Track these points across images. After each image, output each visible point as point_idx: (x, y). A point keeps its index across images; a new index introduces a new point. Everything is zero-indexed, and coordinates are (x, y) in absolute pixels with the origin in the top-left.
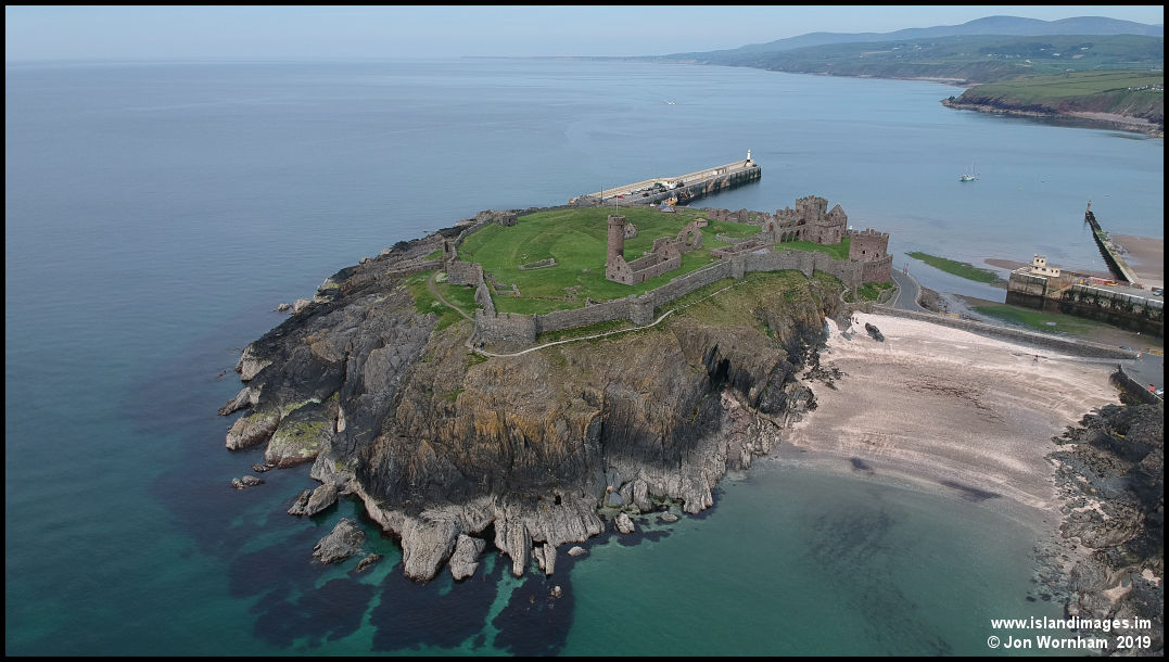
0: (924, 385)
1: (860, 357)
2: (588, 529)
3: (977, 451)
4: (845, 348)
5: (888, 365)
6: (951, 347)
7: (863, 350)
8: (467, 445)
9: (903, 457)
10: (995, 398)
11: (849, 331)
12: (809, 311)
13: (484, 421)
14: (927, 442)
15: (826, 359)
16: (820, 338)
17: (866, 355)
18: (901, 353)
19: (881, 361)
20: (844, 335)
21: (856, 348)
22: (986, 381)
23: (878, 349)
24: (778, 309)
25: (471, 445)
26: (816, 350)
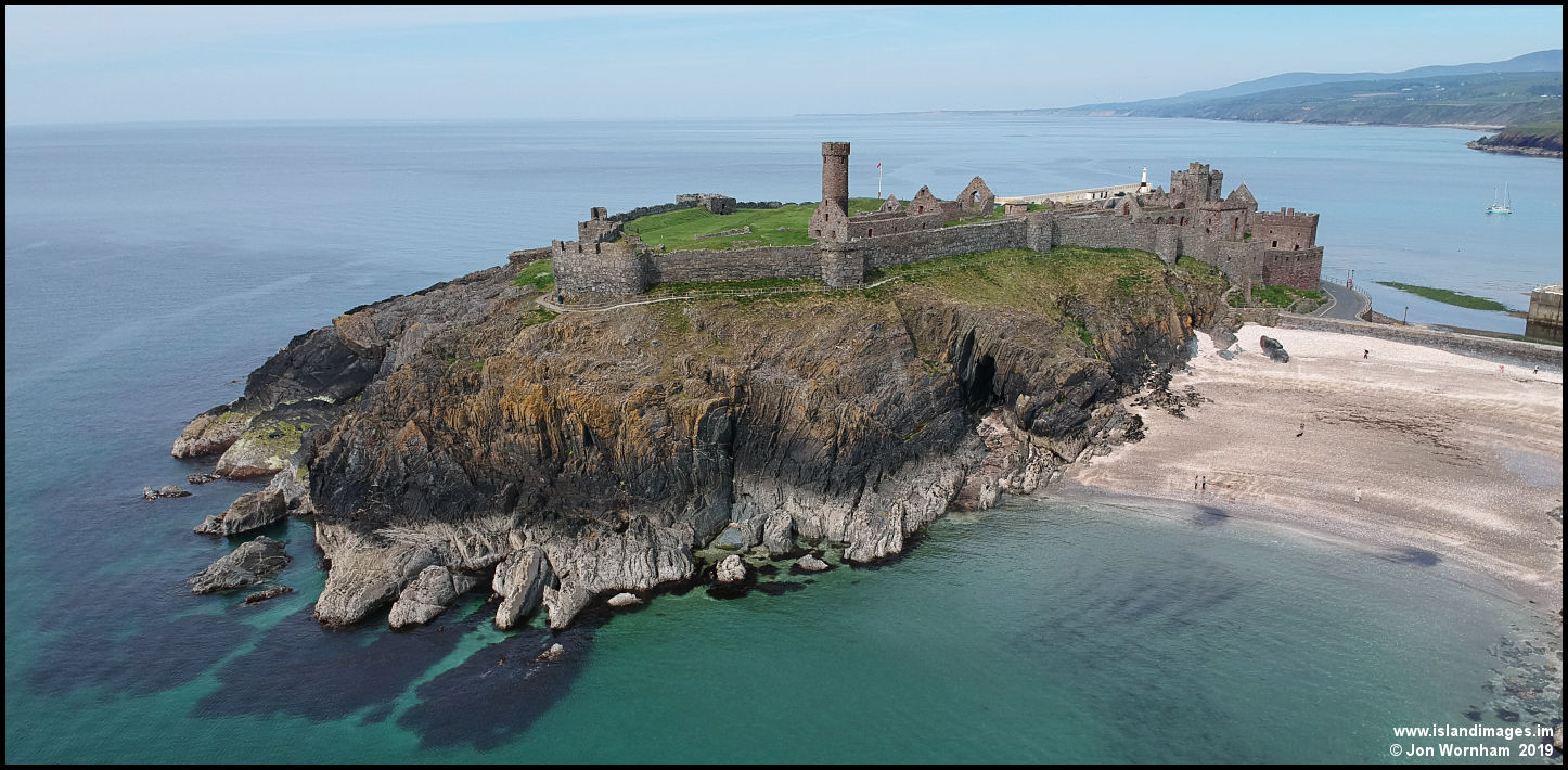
0: (1345, 416)
1: (1242, 381)
2: (660, 571)
3: (1420, 501)
4: (1219, 369)
5: (1287, 391)
6: (1407, 371)
7: (1249, 372)
8: (488, 436)
9: (1276, 505)
10: (1474, 435)
11: (1232, 348)
12: (1161, 310)
13: (517, 396)
14: (1327, 487)
15: (1179, 383)
16: (1181, 356)
17: (1253, 378)
18: (1314, 376)
19: (1277, 386)
20: (1221, 354)
21: (1238, 370)
22: (1464, 413)
23: (1277, 372)
24: (1104, 301)
25: (494, 437)
26: (1167, 371)
